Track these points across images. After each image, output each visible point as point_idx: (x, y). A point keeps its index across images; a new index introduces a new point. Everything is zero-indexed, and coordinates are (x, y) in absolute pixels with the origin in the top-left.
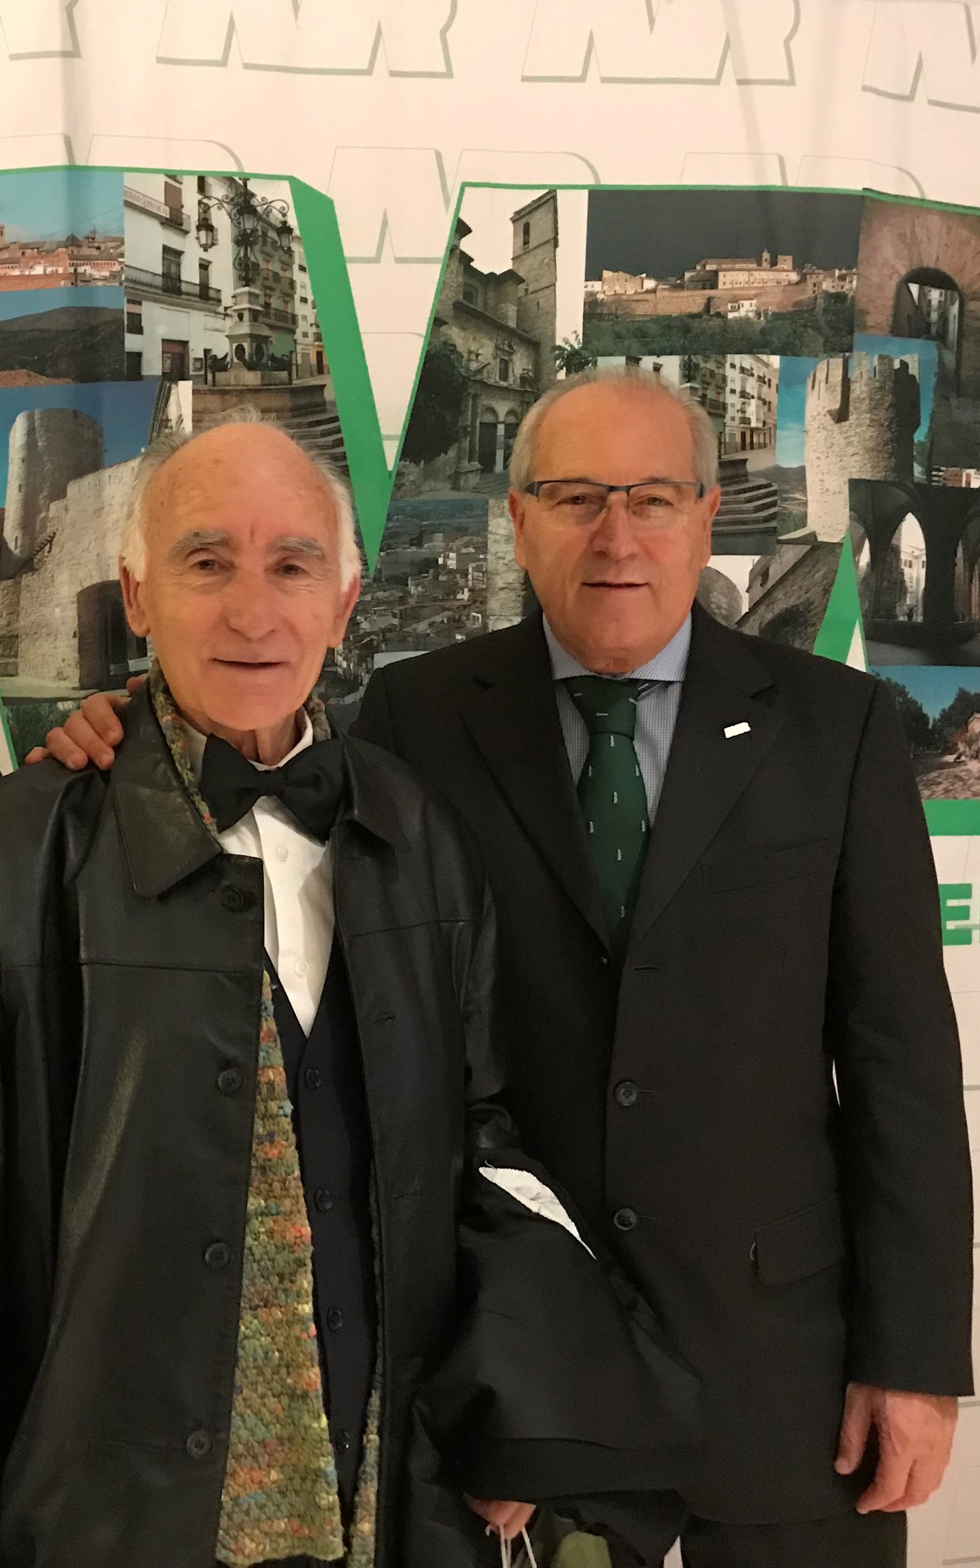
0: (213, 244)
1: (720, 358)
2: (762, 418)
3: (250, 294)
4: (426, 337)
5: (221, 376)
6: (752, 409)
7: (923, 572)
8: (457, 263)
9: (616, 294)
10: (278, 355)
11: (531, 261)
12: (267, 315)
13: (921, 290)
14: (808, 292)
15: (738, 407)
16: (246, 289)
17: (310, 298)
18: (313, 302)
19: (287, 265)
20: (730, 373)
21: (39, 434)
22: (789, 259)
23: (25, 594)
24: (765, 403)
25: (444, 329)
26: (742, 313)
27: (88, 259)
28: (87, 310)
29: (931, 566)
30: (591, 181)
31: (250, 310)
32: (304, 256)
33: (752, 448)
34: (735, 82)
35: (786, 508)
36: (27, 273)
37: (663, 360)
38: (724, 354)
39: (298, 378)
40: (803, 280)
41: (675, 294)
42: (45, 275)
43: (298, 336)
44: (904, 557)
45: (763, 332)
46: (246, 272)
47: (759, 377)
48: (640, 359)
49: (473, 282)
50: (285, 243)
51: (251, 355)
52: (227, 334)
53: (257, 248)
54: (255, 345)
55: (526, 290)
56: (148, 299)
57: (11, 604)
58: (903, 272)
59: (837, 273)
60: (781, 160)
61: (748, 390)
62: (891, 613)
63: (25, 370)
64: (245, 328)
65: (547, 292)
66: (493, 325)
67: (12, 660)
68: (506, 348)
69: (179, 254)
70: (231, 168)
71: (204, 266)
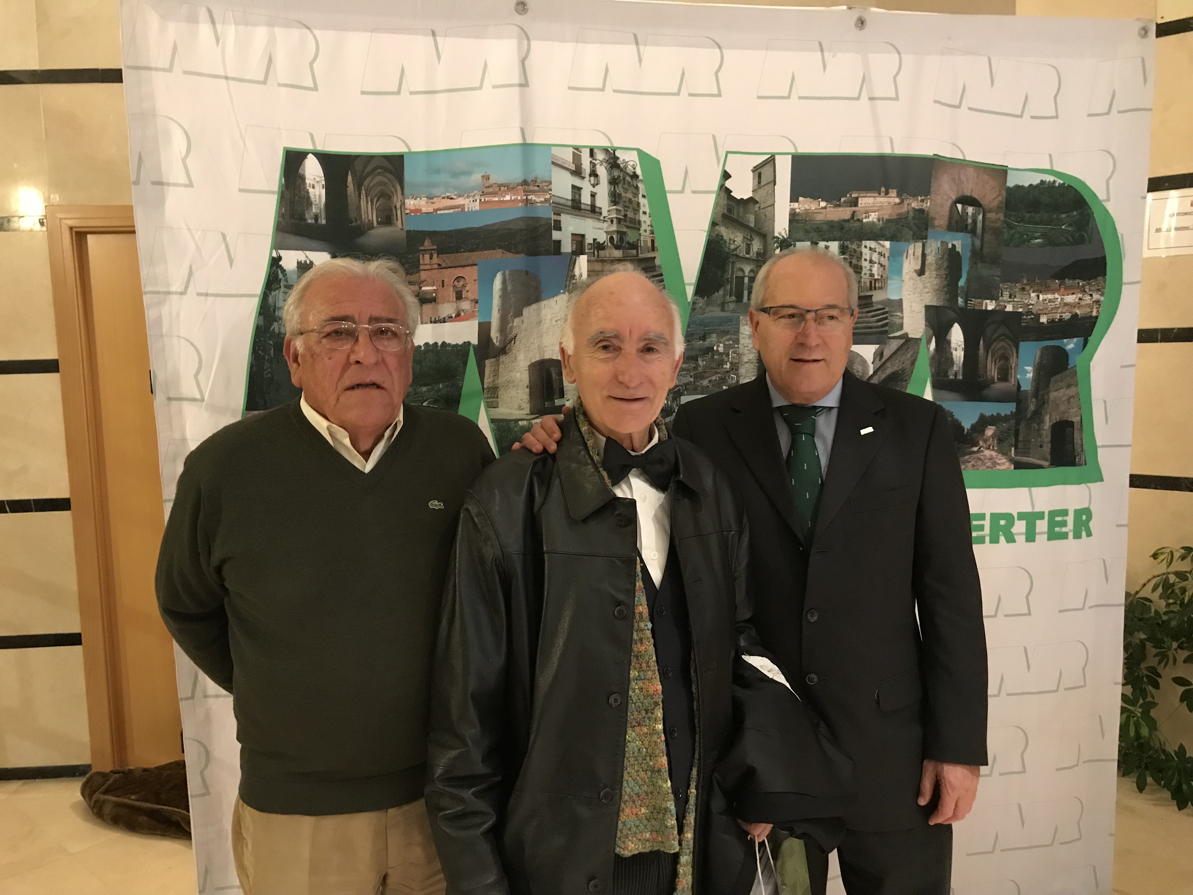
0: (597, 184)
1: (859, 243)
2: (880, 274)
3: (617, 210)
4: (708, 232)
5: (602, 253)
6: (875, 269)
7: (962, 353)
8: (723, 193)
9: (806, 209)
10: (631, 241)
11: (762, 192)
12: (625, 221)
13: (963, 208)
14: (904, 209)
15: (868, 268)
16: (615, 207)
17: (648, 211)
18: (649, 214)
19: (636, 195)
20: (864, 250)
21: (508, 282)
22: (895, 191)
23: (501, 367)
24: (882, 266)
25: (717, 228)
26: (870, 219)
27: (533, 192)
28: (533, 219)
29: (966, 350)
30: (793, 151)
31: (617, 218)
32: (644, 190)
33: (875, 289)
34: (867, 99)
35: (892, 320)
36: (502, 199)
37: (830, 244)
38: (861, 241)
39: (641, 254)
40: (902, 202)
41: (836, 209)
42: (511, 201)
43: (642, 231)
44: (953, 345)
45: (881, 229)
46: (615, 198)
47: (879, 252)
48: (818, 243)
49: (731, 203)
50: (635, 183)
51: (617, 241)
52: (605, 230)
53: (620, 185)
54: (619, 236)
55: (759, 207)
56: (563, 213)
57: (494, 371)
58: (954, 198)
59: (920, 198)
60: (891, 140)
61: (874, 259)
62: (946, 375)
63: (501, 250)
64: (614, 228)
65: (770, 208)
66: (742, 225)
67: (496, 400)
68: (749, 237)
69: (580, 189)
70: (607, 144)
71: (593, 195)
